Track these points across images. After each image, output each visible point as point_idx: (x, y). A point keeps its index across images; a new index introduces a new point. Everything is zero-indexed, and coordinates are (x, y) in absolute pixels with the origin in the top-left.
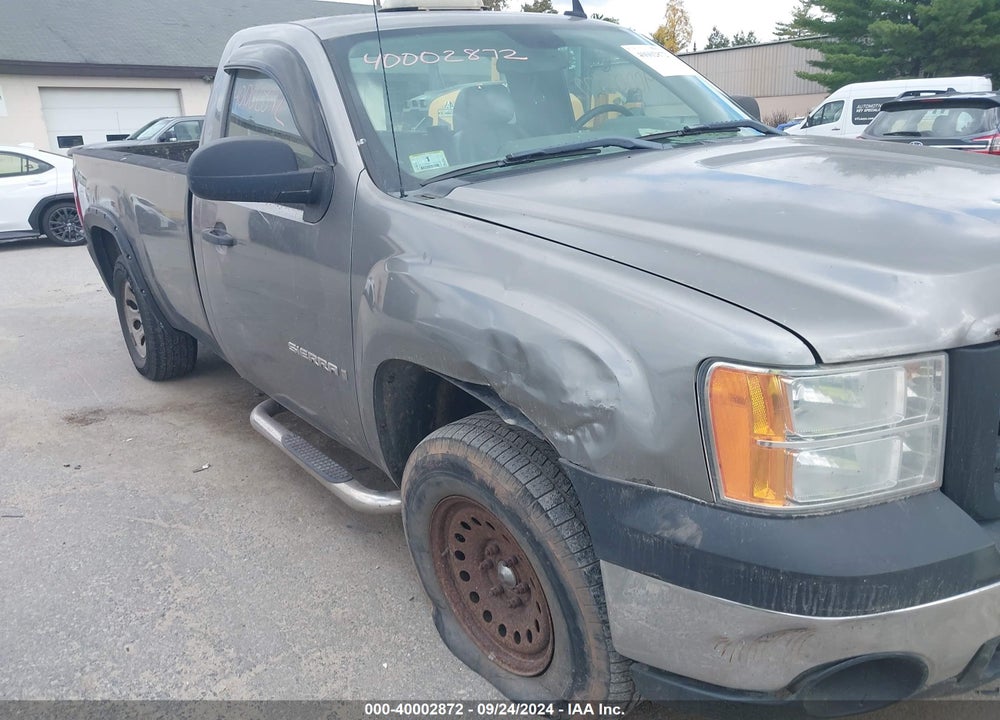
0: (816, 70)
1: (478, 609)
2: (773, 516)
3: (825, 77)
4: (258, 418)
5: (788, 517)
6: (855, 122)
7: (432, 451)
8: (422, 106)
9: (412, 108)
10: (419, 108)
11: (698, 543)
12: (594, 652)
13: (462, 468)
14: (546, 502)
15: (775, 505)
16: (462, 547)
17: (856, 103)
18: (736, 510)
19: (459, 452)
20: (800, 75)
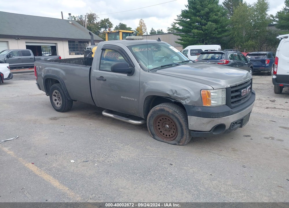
0: (179, 41)
1: (162, 133)
2: (209, 107)
3: (182, 43)
4: (104, 113)
5: (211, 107)
6: (191, 55)
7: (156, 109)
8: (90, 49)
9: (87, 50)
10: (89, 50)
11: (201, 111)
12: (185, 131)
13: (163, 110)
14: (177, 112)
15: (209, 106)
16: (159, 124)
17: (191, 50)
18: (205, 107)
19: (162, 108)
20: (176, 42)
